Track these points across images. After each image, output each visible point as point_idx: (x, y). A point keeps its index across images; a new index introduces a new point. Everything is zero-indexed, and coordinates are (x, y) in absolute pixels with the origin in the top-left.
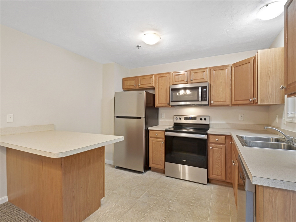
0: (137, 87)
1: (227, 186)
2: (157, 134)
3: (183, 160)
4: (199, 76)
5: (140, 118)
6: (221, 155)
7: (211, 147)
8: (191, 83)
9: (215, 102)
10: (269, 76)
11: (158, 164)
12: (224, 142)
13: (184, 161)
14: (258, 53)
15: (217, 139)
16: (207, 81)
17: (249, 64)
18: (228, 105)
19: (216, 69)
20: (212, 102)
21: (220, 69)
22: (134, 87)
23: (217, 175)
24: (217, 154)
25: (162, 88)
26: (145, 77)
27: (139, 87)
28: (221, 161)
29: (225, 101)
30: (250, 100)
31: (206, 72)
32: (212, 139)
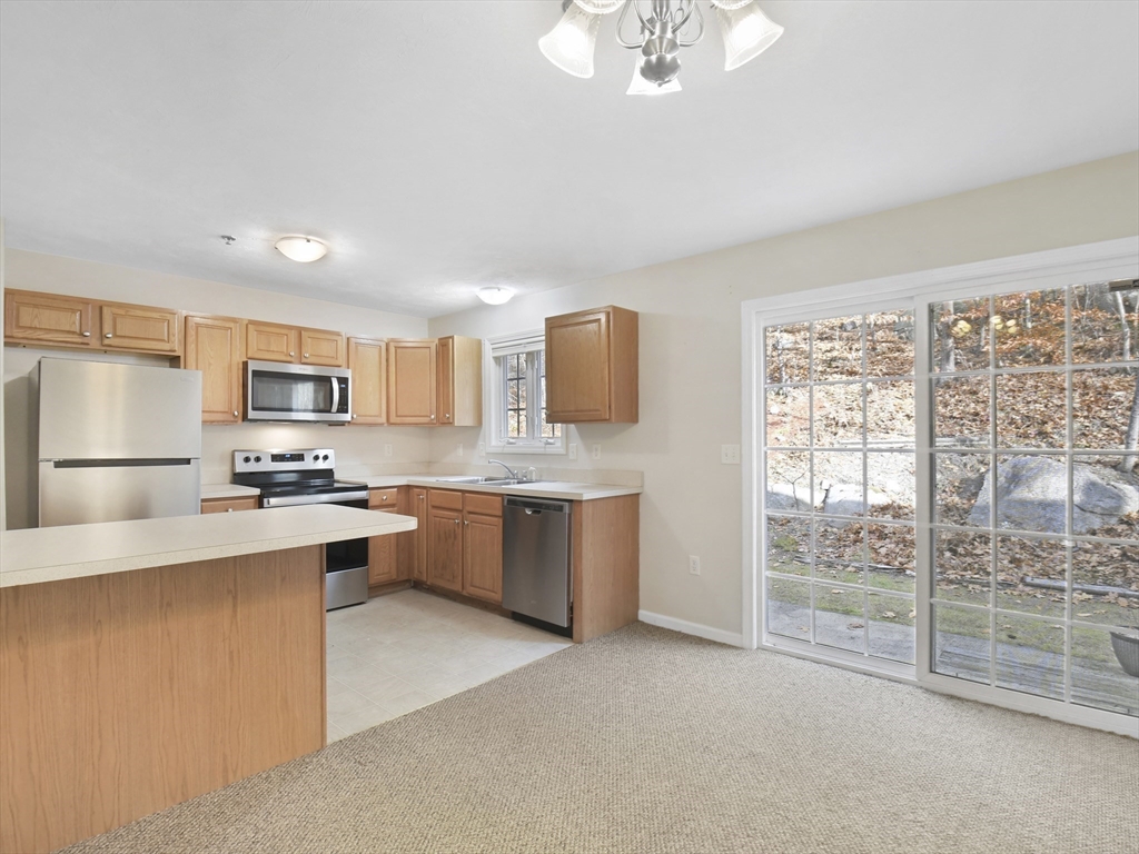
2: (230, 510)
4: (324, 348)
5: (185, 462)
8: (304, 364)
9: (359, 416)
12: (395, 502)
15: (385, 498)
16: (341, 363)
17: (428, 350)
18: (380, 425)
19: (360, 341)
20: (355, 416)
21: (368, 343)
22: (80, 340)
23: (383, 574)
26: (139, 313)
27: (106, 342)
29: (377, 416)
30: (432, 417)
31: (338, 342)
32: (375, 499)
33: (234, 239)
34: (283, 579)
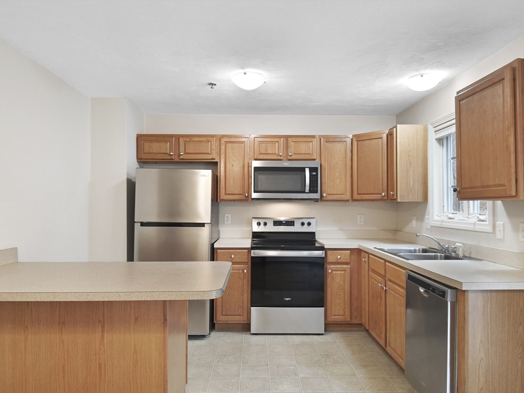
0: (176, 157)
1: (351, 331)
2: (233, 256)
3: (285, 299)
4: (303, 148)
5: (202, 225)
6: (344, 282)
7: (330, 271)
8: (289, 160)
9: (328, 194)
10: (411, 163)
11: (234, 315)
12: (348, 261)
13: (288, 299)
14: (396, 127)
15: (339, 257)
16: (315, 158)
17: (380, 140)
18: (348, 201)
19: (330, 139)
20: (324, 195)
21: (336, 140)
22: (169, 157)
23: (339, 315)
24: (338, 280)
25: (233, 165)
26: (196, 139)
27: (181, 157)
28: (344, 293)
29: (343, 194)
30: (383, 194)
31: (313, 142)
32: (331, 257)
33: (215, 85)
34: (136, 319)
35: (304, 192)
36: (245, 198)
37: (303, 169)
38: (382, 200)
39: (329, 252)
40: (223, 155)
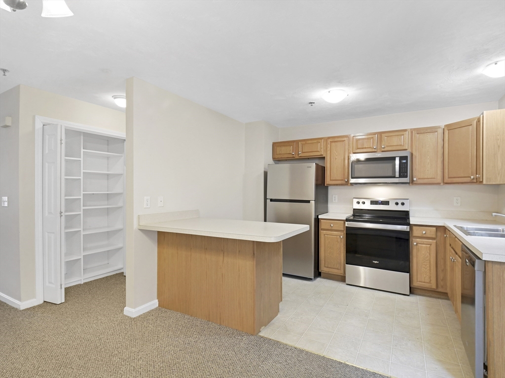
0: (297, 155)
1: (438, 298)
2: (332, 225)
3: (374, 262)
4: (395, 141)
5: (308, 202)
6: (430, 254)
7: (415, 243)
8: (383, 151)
9: (419, 179)
10: (499, 147)
11: (334, 268)
12: (434, 236)
13: (376, 262)
14: (483, 114)
15: (424, 232)
16: (407, 148)
17: (470, 127)
18: (439, 184)
19: (420, 131)
20: (415, 179)
21: (427, 132)
22: (292, 156)
23: (424, 282)
24: (423, 253)
25: (336, 159)
26: (310, 142)
27: (300, 155)
28: (430, 262)
29: (434, 178)
30: (472, 177)
31: (405, 135)
32: (416, 232)
33: (314, 103)
35: (394, 177)
36: (345, 183)
37: (394, 159)
38: (471, 182)
39: (414, 228)
40: (329, 152)
